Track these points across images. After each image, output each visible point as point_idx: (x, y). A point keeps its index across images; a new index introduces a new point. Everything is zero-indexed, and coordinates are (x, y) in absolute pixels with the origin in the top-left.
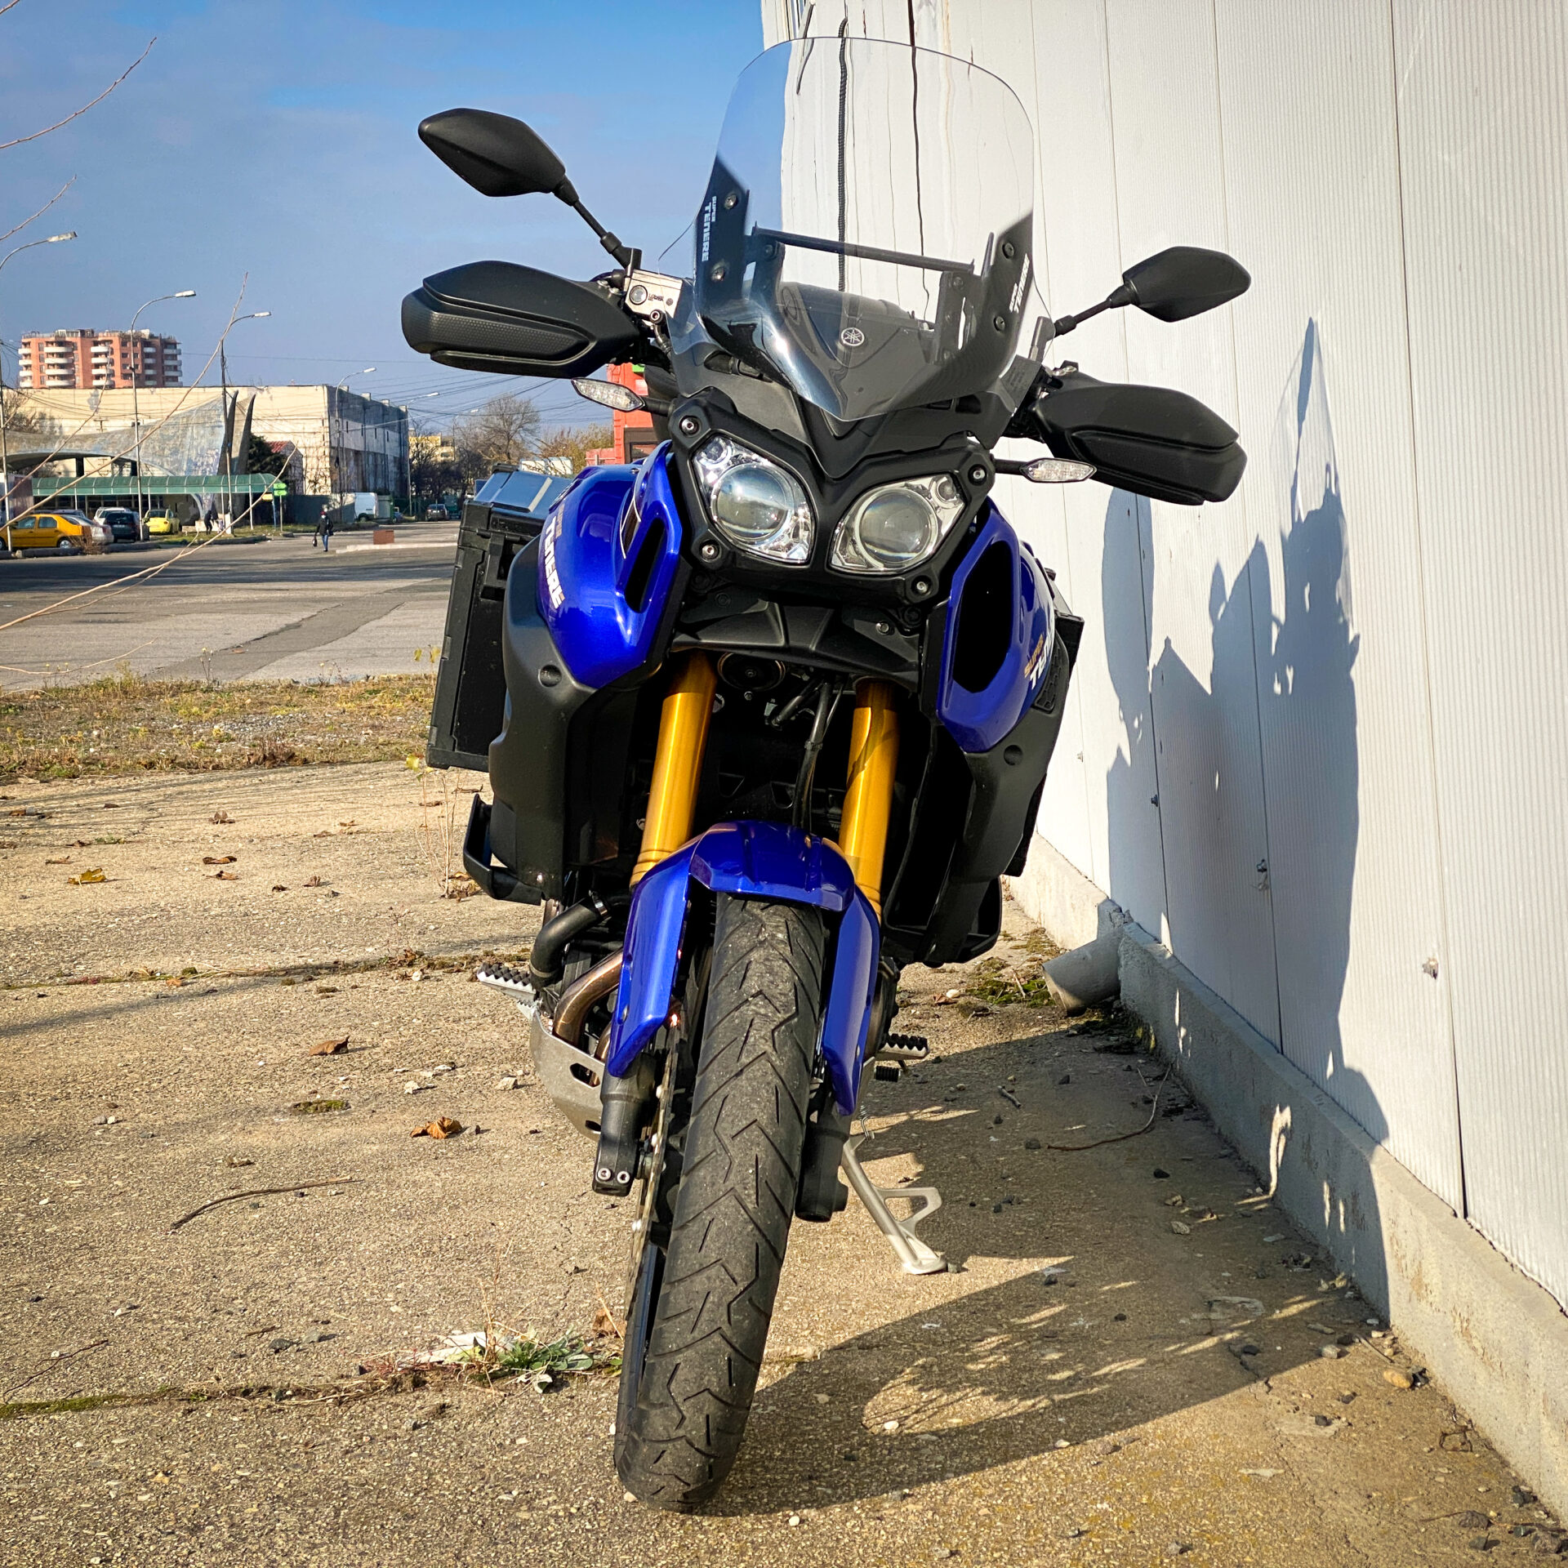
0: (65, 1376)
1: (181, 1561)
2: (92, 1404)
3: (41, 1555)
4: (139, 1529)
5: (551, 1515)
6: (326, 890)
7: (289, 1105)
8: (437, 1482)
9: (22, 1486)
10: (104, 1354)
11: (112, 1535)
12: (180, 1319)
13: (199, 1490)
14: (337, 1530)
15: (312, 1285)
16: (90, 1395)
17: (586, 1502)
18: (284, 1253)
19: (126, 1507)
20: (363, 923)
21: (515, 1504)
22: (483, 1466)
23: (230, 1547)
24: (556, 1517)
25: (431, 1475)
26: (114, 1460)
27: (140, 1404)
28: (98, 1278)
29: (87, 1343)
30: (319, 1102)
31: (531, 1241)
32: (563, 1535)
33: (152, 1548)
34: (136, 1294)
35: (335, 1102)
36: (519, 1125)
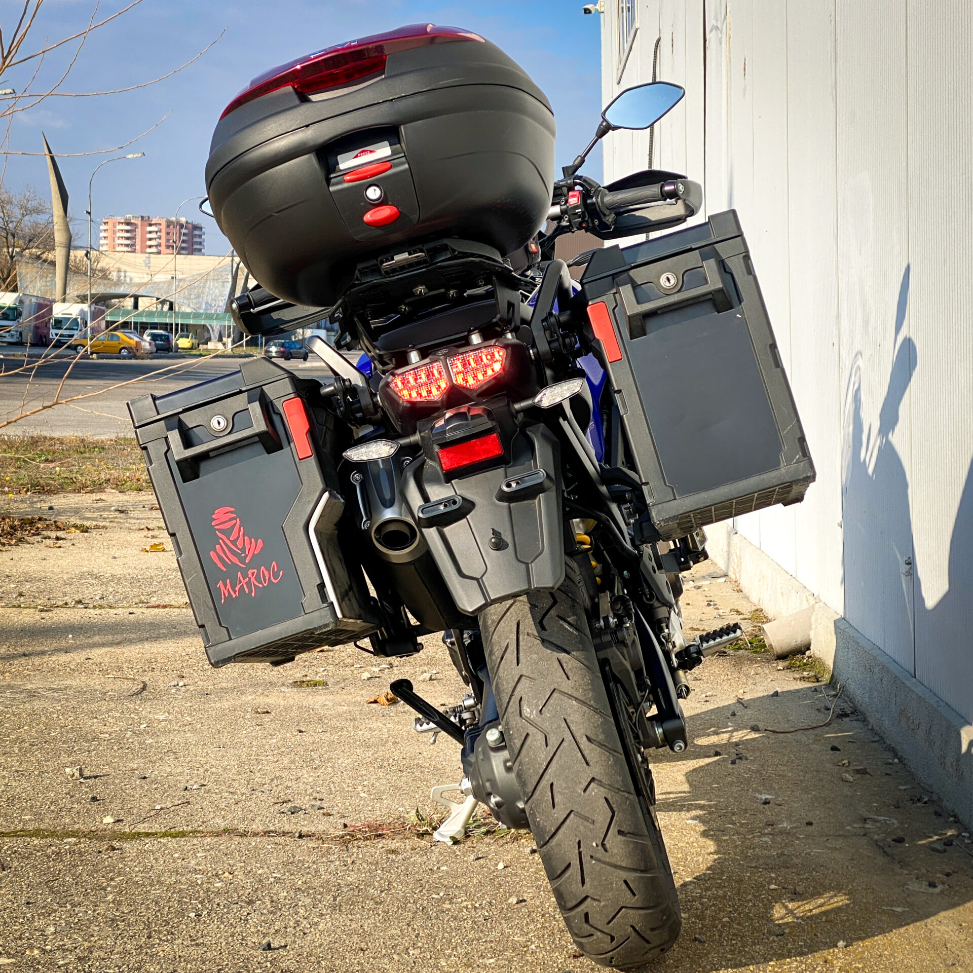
0: (165, 819)
1: (243, 918)
2: (183, 834)
3: (159, 910)
4: (217, 901)
5: (464, 907)
8: (394, 887)
9: (145, 875)
10: (187, 809)
11: (201, 902)
12: (232, 793)
13: (251, 882)
14: (335, 907)
15: (311, 779)
16: (181, 830)
17: (484, 902)
18: (293, 762)
19: (208, 890)
21: (442, 900)
22: (421, 880)
23: (271, 912)
24: (467, 908)
25: (390, 882)
27: (211, 836)
28: (180, 769)
29: (177, 802)
30: (309, 681)
31: (444, 763)
32: (471, 917)
33: (225, 910)
34: (204, 779)
35: (319, 682)
36: (434, 700)
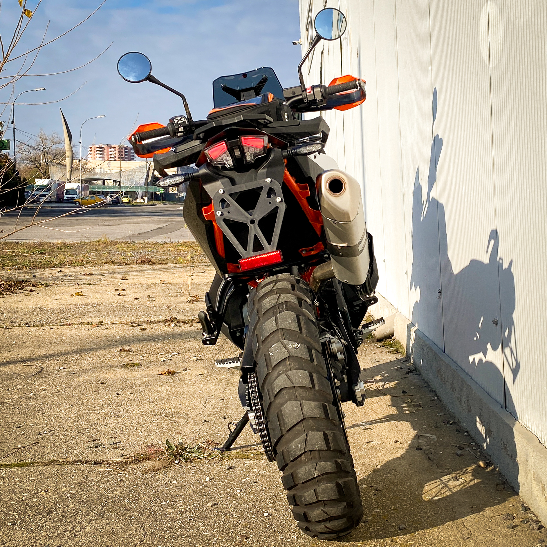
0: (20, 454)
1: (41, 525)
2: (27, 465)
4: (29, 512)
5: (179, 511)
6: (151, 299)
7: (121, 364)
8: (141, 497)
10: (36, 448)
11: (19, 514)
12: (66, 435)
13: (55, 498)
14: (101, 515)
15: (113, 425)
17: (193, 506)
18: (107, 414)
19: (27, 504)
20: (161, 309)
21: (167, 506)
22: (158, 492)
24: (181, 511)
25: (139, 494)
26: (28, 486)
27: (43, 465)
28: (42, 421)
29: (31, 443)
30: (131, 364)
31: (192, 411)
32: (182, 518)
33: (32, 520)
34: (53, 426)
35: (137, 364)
36: (196, 372)
